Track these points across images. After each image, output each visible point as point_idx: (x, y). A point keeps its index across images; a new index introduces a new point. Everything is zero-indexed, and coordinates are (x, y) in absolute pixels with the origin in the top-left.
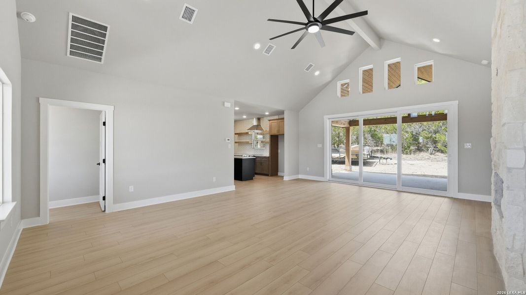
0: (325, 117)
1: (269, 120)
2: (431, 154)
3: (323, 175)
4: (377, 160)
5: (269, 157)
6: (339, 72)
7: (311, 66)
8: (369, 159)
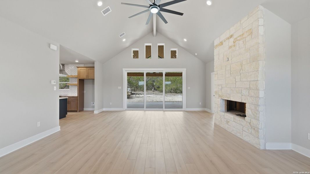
0: (123, 69)
1: (78, 67)
2: (153, 91)
3: (122, 107)
4: (134, 96)
5: (77, 97)
6: (135, 43)
7: (124, 34)
8: (131, 95)
